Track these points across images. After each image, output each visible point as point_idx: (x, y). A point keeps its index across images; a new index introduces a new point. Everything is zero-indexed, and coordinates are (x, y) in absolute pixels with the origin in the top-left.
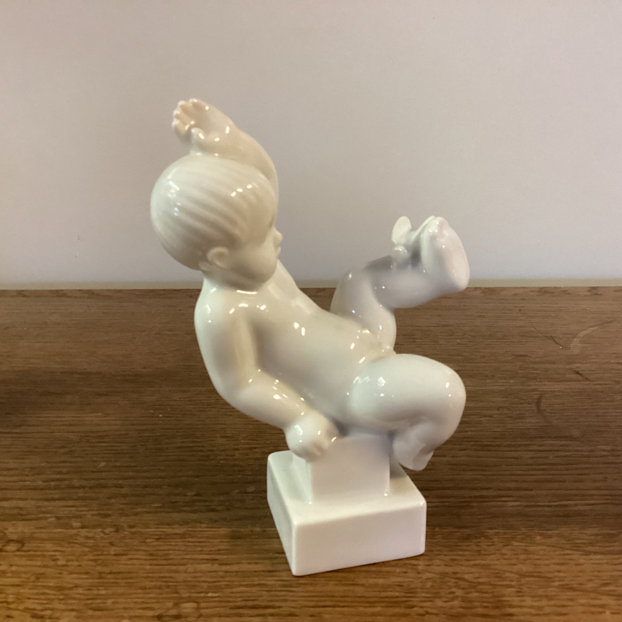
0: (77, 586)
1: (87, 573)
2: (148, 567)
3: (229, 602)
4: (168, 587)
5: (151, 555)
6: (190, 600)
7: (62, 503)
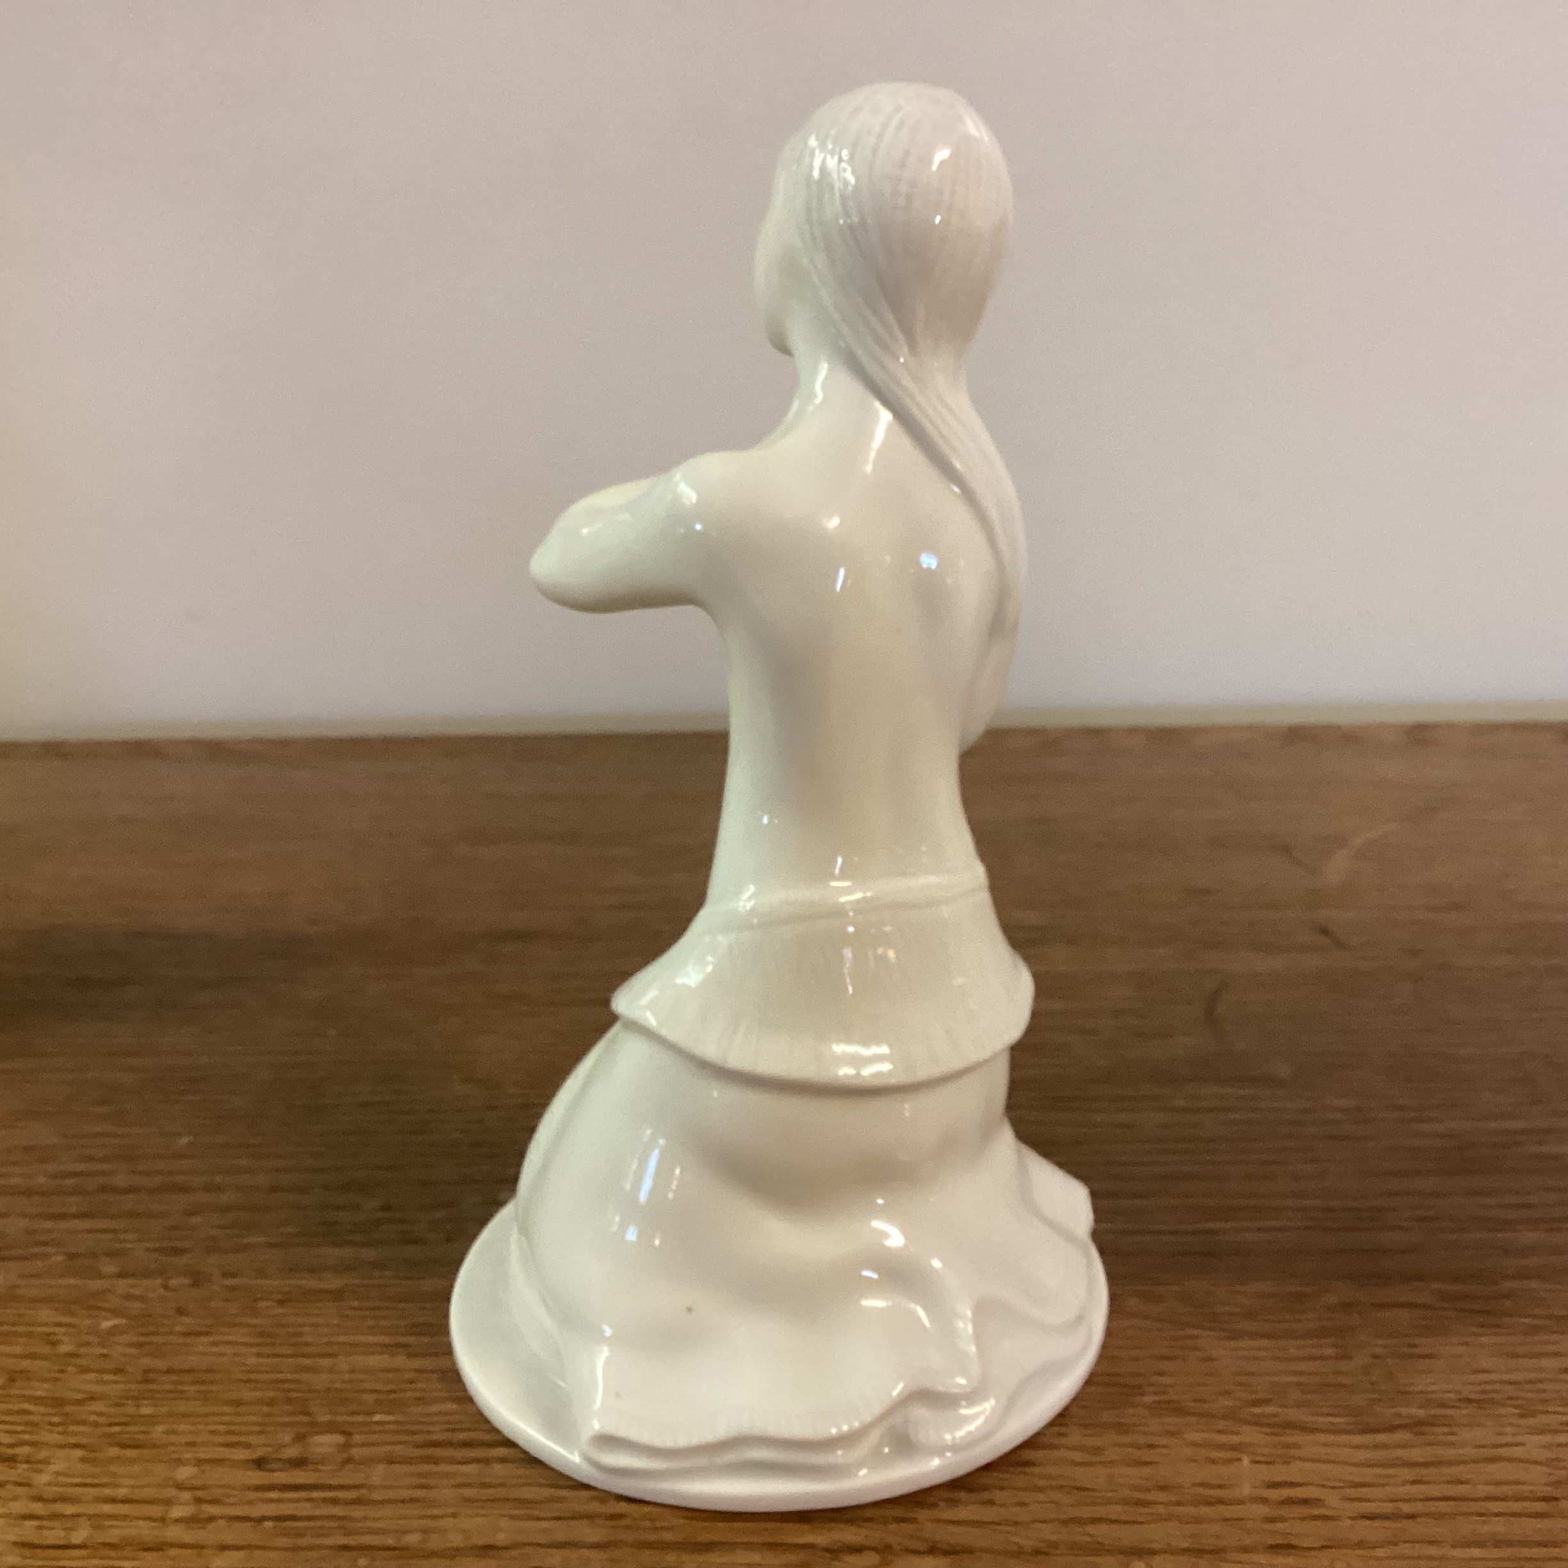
0: (92, 1398)
1: (118, 1371)
2: (253, 1360)
3: (414, 1433)
4: (289, 1401)
5: (263, 1334)
6: (331, 1428)
7: (86, 1224)
